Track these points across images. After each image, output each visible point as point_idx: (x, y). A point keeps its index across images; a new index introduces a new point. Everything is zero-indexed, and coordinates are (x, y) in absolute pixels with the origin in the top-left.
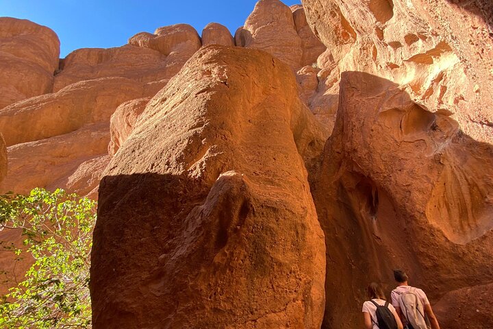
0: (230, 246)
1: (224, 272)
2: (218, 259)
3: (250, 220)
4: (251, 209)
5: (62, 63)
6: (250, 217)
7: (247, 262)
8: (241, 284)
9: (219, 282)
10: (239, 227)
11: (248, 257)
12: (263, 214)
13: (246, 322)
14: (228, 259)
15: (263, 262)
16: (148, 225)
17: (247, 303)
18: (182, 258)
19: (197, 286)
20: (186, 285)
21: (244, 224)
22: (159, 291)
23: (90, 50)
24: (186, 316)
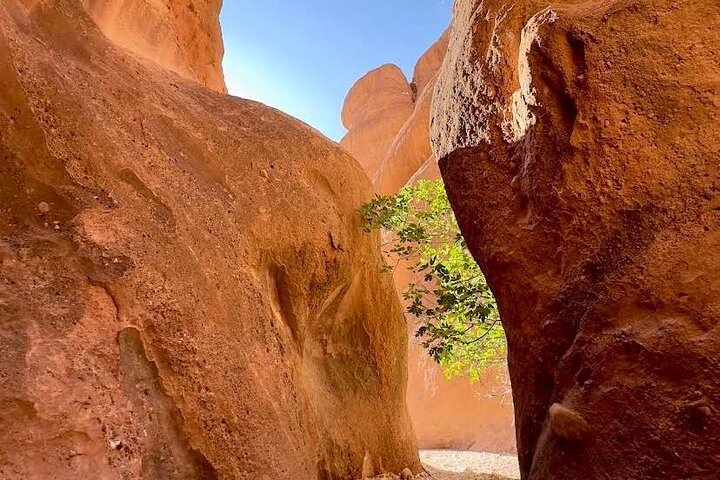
0: (584, 111)
1: (602, 154)
2: (576, 139)
3: (592, 53)
4: (583, 37)
5: (414, 88)
6: (591, 50)
7: (635, 118)
8: (648, 159)
9: (602, 171)
10: (581, 77)
11: (631, 112)
12: (612, 30)
13: (698, 216)
14: (593, 131)
15: (673, 104)
16: (482, 154)
17: (684, 185)
18: (532, 167)
19: (569, 192)
20: (555, 199)
21: (586, 67)
22: (531, 223)
23: (426, 54)
24: (579, 240)
